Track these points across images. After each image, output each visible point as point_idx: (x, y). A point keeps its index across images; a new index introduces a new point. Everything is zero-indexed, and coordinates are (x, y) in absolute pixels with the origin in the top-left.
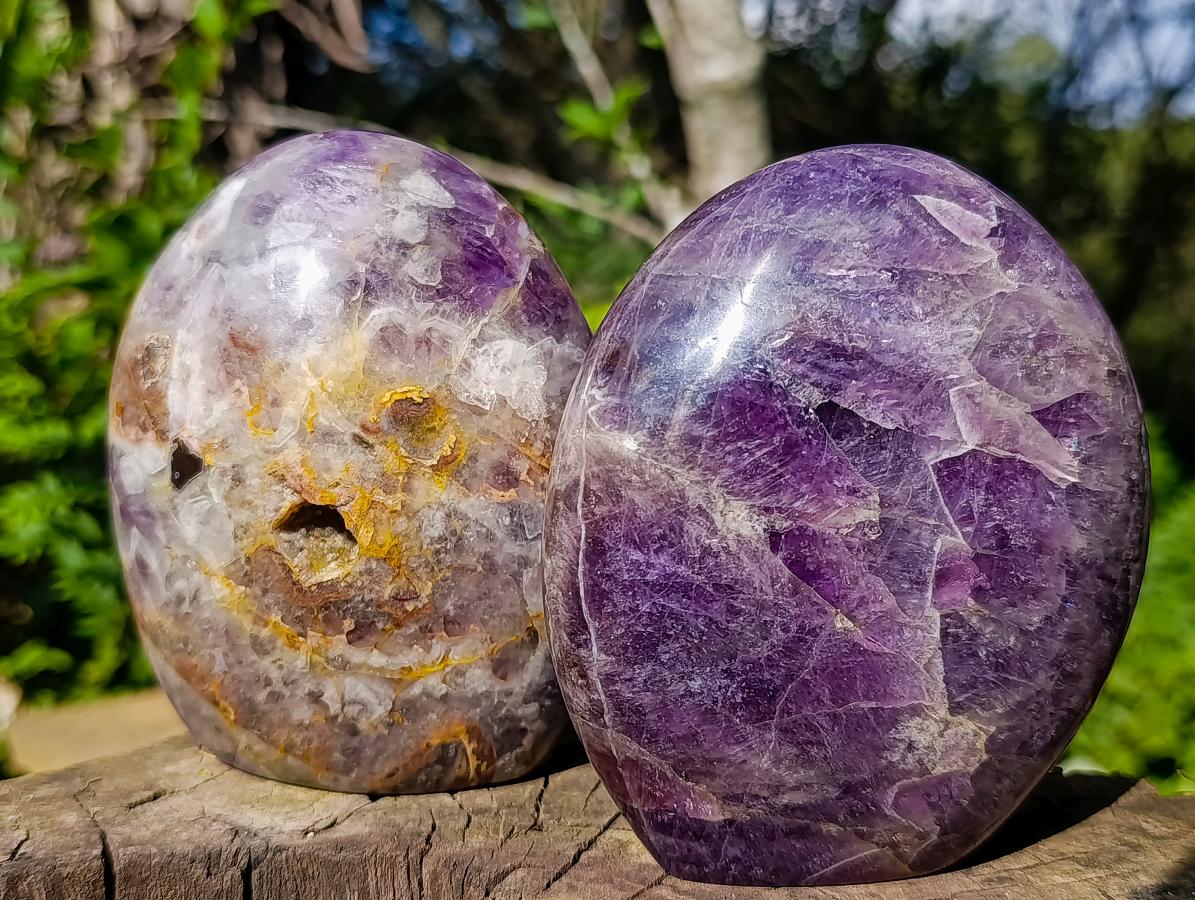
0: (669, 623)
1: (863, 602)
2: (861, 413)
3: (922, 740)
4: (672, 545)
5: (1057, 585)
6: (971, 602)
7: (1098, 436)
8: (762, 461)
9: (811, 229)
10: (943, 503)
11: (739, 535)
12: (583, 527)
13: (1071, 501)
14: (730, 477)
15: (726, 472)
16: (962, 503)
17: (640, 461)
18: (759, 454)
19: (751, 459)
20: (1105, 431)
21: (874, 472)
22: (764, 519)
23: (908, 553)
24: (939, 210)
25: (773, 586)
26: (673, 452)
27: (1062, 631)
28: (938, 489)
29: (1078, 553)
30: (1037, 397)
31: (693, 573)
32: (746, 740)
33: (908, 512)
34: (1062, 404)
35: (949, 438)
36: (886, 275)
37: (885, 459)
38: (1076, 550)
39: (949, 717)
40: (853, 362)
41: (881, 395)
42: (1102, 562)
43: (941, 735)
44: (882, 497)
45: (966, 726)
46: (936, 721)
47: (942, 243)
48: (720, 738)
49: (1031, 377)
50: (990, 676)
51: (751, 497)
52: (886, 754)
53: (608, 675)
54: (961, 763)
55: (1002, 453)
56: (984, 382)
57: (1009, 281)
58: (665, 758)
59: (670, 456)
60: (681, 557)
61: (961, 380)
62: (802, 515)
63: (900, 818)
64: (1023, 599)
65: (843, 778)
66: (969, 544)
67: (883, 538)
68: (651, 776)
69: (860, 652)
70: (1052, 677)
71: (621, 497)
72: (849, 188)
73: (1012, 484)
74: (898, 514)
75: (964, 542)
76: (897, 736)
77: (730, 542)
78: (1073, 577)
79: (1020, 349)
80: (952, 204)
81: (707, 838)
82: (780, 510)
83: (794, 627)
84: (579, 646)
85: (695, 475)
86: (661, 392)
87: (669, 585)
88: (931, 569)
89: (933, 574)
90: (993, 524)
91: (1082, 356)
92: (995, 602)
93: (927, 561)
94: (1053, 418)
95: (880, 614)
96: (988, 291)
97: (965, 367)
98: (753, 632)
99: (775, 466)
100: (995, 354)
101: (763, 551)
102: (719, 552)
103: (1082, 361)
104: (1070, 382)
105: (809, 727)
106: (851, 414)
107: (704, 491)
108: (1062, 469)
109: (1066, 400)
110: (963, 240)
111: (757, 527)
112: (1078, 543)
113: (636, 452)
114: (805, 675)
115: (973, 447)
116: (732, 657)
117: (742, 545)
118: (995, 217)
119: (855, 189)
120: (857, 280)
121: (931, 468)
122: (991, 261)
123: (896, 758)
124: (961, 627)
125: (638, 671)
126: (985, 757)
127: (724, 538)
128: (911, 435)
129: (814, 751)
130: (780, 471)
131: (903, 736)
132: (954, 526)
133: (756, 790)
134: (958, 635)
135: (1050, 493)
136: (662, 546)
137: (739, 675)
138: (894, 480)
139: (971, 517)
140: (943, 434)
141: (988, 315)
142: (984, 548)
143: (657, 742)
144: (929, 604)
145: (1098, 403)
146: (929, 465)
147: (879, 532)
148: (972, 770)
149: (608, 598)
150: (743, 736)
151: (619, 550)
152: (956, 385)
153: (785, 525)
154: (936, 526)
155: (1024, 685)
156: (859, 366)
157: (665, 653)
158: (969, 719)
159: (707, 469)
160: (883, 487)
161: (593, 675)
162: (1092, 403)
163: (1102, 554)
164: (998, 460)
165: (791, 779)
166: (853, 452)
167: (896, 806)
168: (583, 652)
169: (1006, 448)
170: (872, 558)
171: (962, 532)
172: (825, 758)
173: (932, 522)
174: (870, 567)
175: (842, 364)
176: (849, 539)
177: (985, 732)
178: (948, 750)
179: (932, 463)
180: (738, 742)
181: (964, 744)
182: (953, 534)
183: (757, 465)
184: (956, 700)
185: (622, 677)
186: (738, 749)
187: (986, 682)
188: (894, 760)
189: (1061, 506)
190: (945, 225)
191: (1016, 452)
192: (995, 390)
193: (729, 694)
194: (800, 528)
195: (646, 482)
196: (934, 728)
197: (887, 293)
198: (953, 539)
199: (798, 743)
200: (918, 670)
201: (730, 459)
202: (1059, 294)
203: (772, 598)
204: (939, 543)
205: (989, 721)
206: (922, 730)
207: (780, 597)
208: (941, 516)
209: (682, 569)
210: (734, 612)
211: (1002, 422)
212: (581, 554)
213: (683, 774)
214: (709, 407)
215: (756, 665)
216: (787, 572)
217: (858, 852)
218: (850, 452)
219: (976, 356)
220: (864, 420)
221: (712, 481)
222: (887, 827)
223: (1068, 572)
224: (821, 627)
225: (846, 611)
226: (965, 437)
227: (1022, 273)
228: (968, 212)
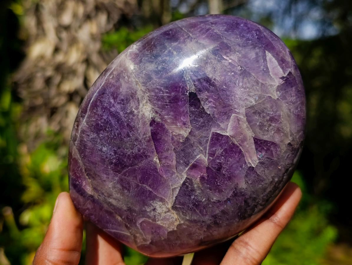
0: (108, 126)
1: (166, 158)
2: (202, 103)
3: (159, 210)
4: (124, 104)
5: (228, 194)
6: (198, 179)
7: (271, 159)
8: (165, 97)
9: (228, 40)
10: (208, 145)
11: (144, 114)
12: (104, 83)
13: (249, 172)
14: (153, 96)
15: (153, 94)
16: (214, 149)
17: (131, 74)
18: (165, 94)
19: (162, 95)
20: (275, 159)
21: (194, 122)
22: (154, 114)
23: (188, 153)
24: (270, 60)
25: (143, 135)
26: (142, 77)
27: (222, 208)
28: (209, 140)
29: (241, 189)
30: (259, 134)
31: (124, 116)
32: (108, 175)
33: (196, 141)
34: (265, 141)
35: (223, 128)
36: (239, 68)
37: (200, 121)
38: (241, 187)
39: (171, 209)
40: (211, 87)
41: (211, 102)
42: (248, 197)
43: (165, 212)
44: (191, 131)
45: (174, 215)
46: (166, 207)
47: (263, 70)
48: (102, 169)
49: (261, 126)
50: (191, 206)
51: (155, 106)
52: (146, 207)
53: (83, 130)
54: (167, 225)
55: (236, 143)
56: (245, 119)
57: (276, 95)
58: (85, 165)
59: (141, 78)
60: (123, 109)
61: (238, 113)
62: (166, 121)
63: (140, 229)
64: (215, 190)
65: (130, 205)
66: (208, 162)
67: (184, 143)
68: (78, 167)
69: (156, 172)
70: (211, 220)
71: (119, 81)
72: (249, 36)
73: (233, 154)
74: (193, 140)
75: (207, 161)
76: (152, 204)
77: (140, 114)
78: (235, 195)
79: (264, 117)
80: (276, 61)
81: (84, 197)
82: (160, 115)
83: (142, 151)
84: (82, 116)
85: (143, 88)
86: (151, 58)
87: (115, 115)
88: (192, 162)
89: (192, 164)
90: (219, 161)
91: (282, 132)
92: (205, 185)
93: (193, 159)
94: (259, 144)
95: (169, 165)
96: (267, 93)
97: (243, 110)
98: (130, 145)
99: (167, 101)
100: (255, 113)
101: (147, 123)
102: (135, 115)
103: (282, 134)
104: (273, 137)
105: (128, 183)
106: (199, 101)
107: (143, 95)
108: (252, 161)
109: (267, 141)
110: (270, 73)
111: (150, 115)
112: (243, 185)
113: (132, 70)
114: (136, 167)
115: (228, 135)
116: (119, 148)
117: (143, 118)
118: (286, 74)
119: (250, 37)
120: (230, 63)
121: (211, 132)
122: (275, 85)
123: (148, 210)
124: (191, 185)
125: (92, 134)
126: (175, 229)
127: (139, 112)
128: (212, 119)
129: (126, 191)
130: (167, 103)
131: (154, 205)
132: (207, 154)
133: (103, 191)
134: (188, 187)
135: (243, 165)
136: (121, 103)
137: (118, 154)
138: (199, 128)
139: (214, 155)
140: (222, 125)
141: (261, 100)
142: (212, 167)
143: (85, 158)
144: (185, 172)
145: (279, 150)
146: (212, 131)
147: (184, 140)
148: (169, 230)
149: (97, 108)
150: (108, 173)
151: (108, 95)
152: (236, 114)
153: (159, 120)
154: (202, 150)
155: (200, 216)
156: (212, 88)
157: (102, 134)
158: (177, 214)
159: (148, 89)
160: (194, 128)
161: (80, 127)
162: (276, 148)
163: (249, 195)
164: (234, 144)
165: (115, 195)
166: (192, 112)
167: (141, 224)
168: (81, 119)
169: (238, 142)
170: (177, 147)
171: (208, 158)
172: (128, 196)
173: (201, 148)
174: (174, 149)
175: (207, 85)
176: (174, 137)
177: (180, 221)
178: (165, 219)
179: (213, 131)
180: (106, 174)
181: (171, 220)
182: (205, 156)
183: (163, 97)
184: (176, 205)
185: (86, 133)
186: (105, 176)
187: (188, 206)
188: (147, 210)
189: (244, 171)
190: (269, 66)
191: (241, 146)
192: (247, 123)
193: (112, 158)
194: (162, 124)
195: (129, 81)
196: (165, 209)
197: (235, 73)
198: (204, 157)
199: (123, 186)
200: (170, 189)
201: (157, 91)
202: (290, 110)
203: (141, 138)
204: (199, 156)
205: (183, 219)
206: (161, 207)
207: (143, 140)
208: (205, 148)
209: (121, 113)
210: (128, 136)
211: (242, 134)
212: (98, 90)
213: (87, 173)
214: (161, 71)
215: (124, 155)
216: (150, 134)
217: (123, 231)
218: (191, 112)
219: (248, 109)
220: (202, 105)
221: (147, 93)
222: (135, 229)
223: (234, 192)
224: (149, 157)
225: (160, 157)
226: (228, 130)
227: (282, 95)
228: (279, 67)
